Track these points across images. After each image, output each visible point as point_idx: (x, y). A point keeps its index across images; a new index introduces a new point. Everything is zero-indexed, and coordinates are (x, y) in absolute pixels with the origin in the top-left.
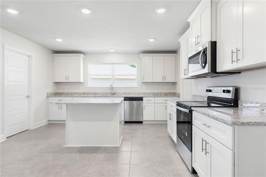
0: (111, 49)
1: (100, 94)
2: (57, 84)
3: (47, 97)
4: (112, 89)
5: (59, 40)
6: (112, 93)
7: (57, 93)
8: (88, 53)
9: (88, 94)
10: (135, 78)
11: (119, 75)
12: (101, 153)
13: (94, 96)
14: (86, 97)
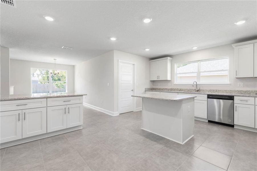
0: (193, 47)
1: (184, 90)
2: (153, 82)
3: (145, 91)
4: (197, 86)
5: (147, 50)
6: (197, 89)
7: (153, 88)
8: (175, 55)
9: (174, 90)
10: (227, 74)
11: (205, 72)
12: (161, 144)
13: (180, 92)
14: (170, 92)
